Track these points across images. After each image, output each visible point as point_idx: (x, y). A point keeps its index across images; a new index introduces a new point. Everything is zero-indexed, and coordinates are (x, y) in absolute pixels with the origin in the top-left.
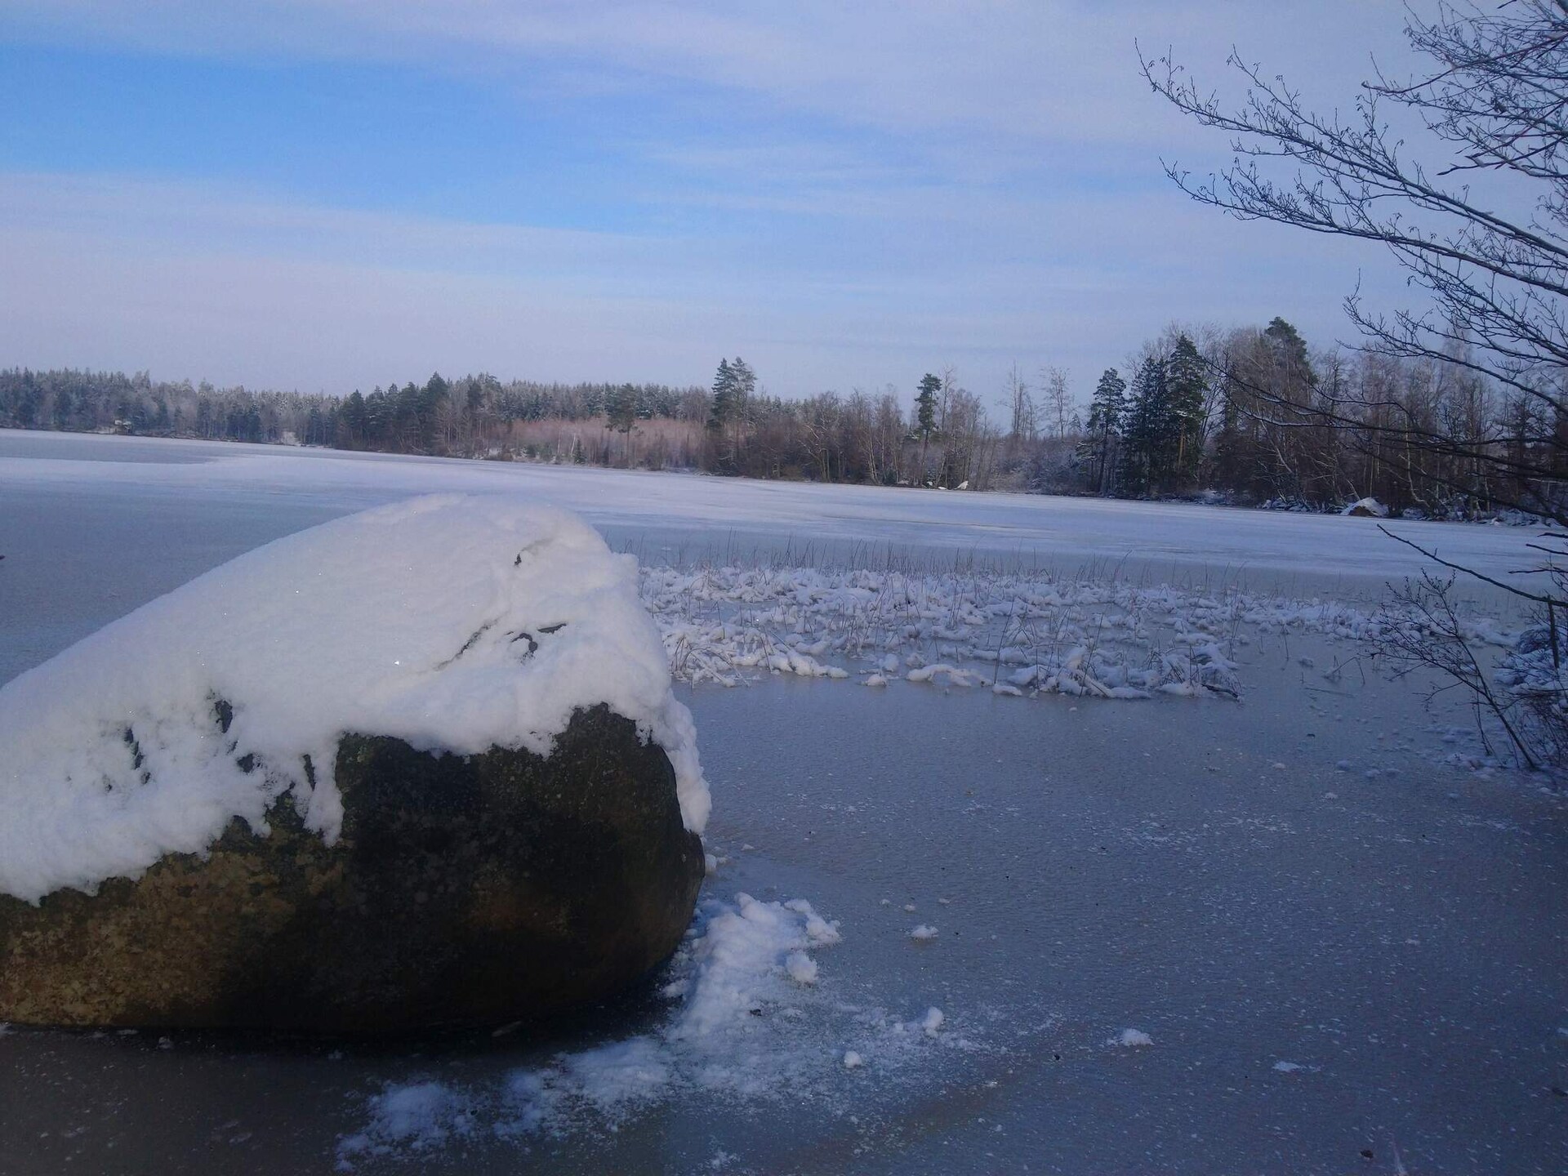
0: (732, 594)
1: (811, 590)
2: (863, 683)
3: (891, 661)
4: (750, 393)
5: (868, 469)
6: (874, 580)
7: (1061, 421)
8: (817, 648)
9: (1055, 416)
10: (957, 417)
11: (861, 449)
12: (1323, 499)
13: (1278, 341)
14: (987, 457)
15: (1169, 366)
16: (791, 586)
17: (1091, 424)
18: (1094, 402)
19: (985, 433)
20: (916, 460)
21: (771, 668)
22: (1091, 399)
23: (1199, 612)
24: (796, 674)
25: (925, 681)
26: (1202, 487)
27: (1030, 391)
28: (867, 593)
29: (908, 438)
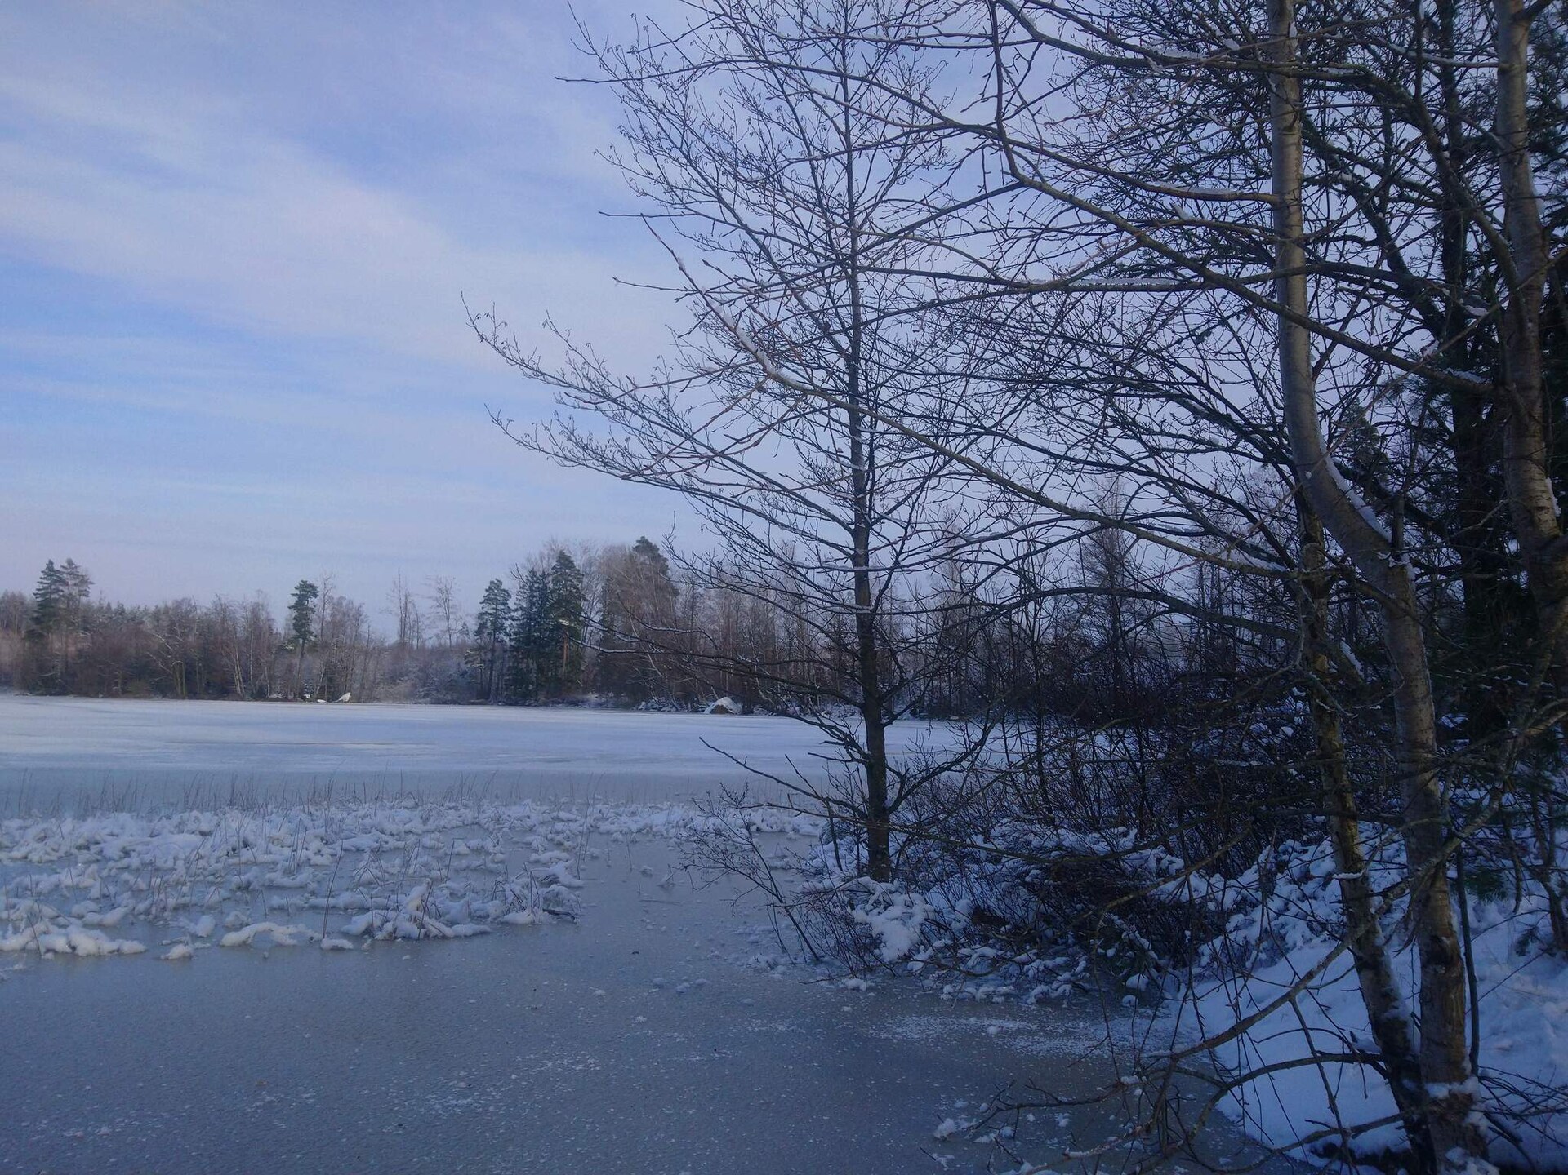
0: (16, 854)
1: (124, 841)
2: (162, 957)
3: (205, 925)
4: (84, 599)
5: (232, 682)
6: (206, 821)
7: (449, 629)
8: (111, 917)
9: (443, 625)
10: (337, 626)
11: (225, 660)
12: (689, 700)
13: (643, 558)
14: (371, 666)
15: (550, 578)
16: (98, 838)
17: (478, 633)
18: (481, 610)
19: (369, 641)
20: (291, 671)
21: (43, 950)
22: (478, 608)
23: (559, 826)
24: (77, 955)
25: (244, 945)
26: (585, 691)
27: (416, 600)
28: (196, 838)
29: (281, 648)
